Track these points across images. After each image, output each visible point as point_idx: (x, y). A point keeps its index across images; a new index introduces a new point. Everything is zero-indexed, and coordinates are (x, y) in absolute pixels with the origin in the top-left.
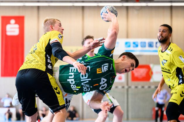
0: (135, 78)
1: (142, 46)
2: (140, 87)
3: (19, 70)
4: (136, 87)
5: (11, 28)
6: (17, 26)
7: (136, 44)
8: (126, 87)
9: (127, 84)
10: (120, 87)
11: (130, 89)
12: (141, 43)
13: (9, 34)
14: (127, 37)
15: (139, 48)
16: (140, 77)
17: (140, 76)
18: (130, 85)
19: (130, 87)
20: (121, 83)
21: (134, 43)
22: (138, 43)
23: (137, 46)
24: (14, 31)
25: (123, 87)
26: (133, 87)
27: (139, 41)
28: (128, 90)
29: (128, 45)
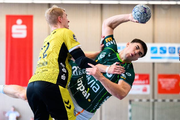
0: (163, 89)
1: (170, 53)
2: (168, 100)
3: (29, 83)
4: (164, 101)
5: (18, 29)
6: (24, 27)
7: (164, 49)
8: (152, 100)
9: (153, 97)
10: (144, 100)
11: (156, 103)
12: (170, 48)
13: (15, 36)
14: (154, 41)
15: (167, 54)
16: (168, 89)
17: (169, 87)
18: (156, 98)
19: (156, 101)
20: (146, 96)
21: (161, 48)
22: (165, 48)
23: (165, 52)
24: (21, 33)
25: (148, 100)
26: (160, 100)
27: (167, 46)
28: (153, 104)
29: (155, 50)
